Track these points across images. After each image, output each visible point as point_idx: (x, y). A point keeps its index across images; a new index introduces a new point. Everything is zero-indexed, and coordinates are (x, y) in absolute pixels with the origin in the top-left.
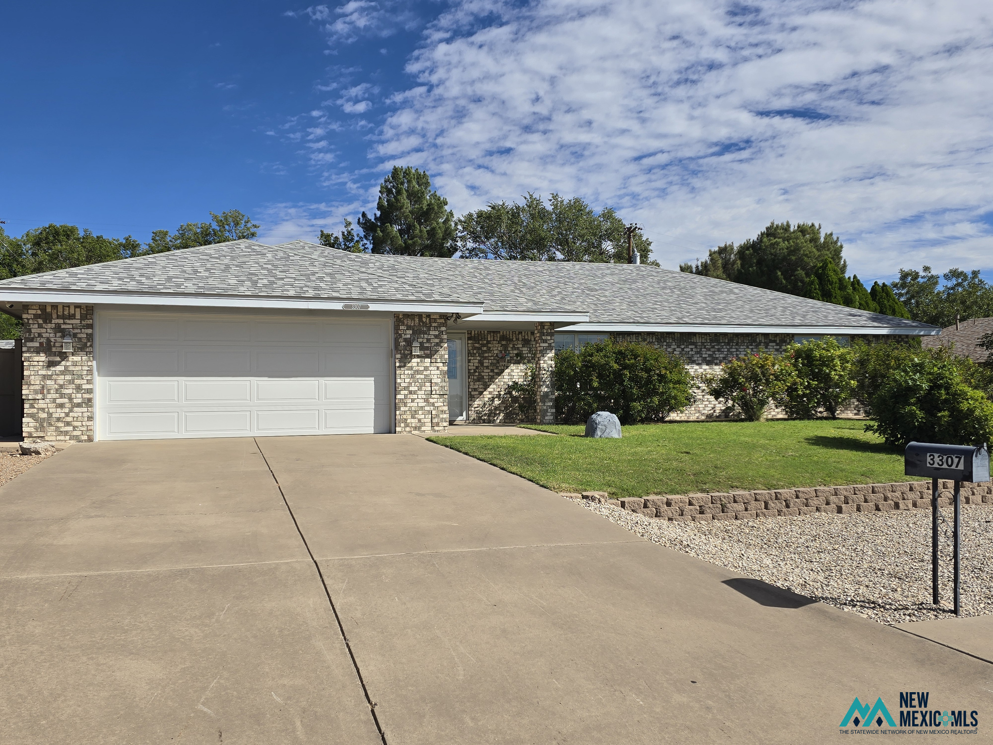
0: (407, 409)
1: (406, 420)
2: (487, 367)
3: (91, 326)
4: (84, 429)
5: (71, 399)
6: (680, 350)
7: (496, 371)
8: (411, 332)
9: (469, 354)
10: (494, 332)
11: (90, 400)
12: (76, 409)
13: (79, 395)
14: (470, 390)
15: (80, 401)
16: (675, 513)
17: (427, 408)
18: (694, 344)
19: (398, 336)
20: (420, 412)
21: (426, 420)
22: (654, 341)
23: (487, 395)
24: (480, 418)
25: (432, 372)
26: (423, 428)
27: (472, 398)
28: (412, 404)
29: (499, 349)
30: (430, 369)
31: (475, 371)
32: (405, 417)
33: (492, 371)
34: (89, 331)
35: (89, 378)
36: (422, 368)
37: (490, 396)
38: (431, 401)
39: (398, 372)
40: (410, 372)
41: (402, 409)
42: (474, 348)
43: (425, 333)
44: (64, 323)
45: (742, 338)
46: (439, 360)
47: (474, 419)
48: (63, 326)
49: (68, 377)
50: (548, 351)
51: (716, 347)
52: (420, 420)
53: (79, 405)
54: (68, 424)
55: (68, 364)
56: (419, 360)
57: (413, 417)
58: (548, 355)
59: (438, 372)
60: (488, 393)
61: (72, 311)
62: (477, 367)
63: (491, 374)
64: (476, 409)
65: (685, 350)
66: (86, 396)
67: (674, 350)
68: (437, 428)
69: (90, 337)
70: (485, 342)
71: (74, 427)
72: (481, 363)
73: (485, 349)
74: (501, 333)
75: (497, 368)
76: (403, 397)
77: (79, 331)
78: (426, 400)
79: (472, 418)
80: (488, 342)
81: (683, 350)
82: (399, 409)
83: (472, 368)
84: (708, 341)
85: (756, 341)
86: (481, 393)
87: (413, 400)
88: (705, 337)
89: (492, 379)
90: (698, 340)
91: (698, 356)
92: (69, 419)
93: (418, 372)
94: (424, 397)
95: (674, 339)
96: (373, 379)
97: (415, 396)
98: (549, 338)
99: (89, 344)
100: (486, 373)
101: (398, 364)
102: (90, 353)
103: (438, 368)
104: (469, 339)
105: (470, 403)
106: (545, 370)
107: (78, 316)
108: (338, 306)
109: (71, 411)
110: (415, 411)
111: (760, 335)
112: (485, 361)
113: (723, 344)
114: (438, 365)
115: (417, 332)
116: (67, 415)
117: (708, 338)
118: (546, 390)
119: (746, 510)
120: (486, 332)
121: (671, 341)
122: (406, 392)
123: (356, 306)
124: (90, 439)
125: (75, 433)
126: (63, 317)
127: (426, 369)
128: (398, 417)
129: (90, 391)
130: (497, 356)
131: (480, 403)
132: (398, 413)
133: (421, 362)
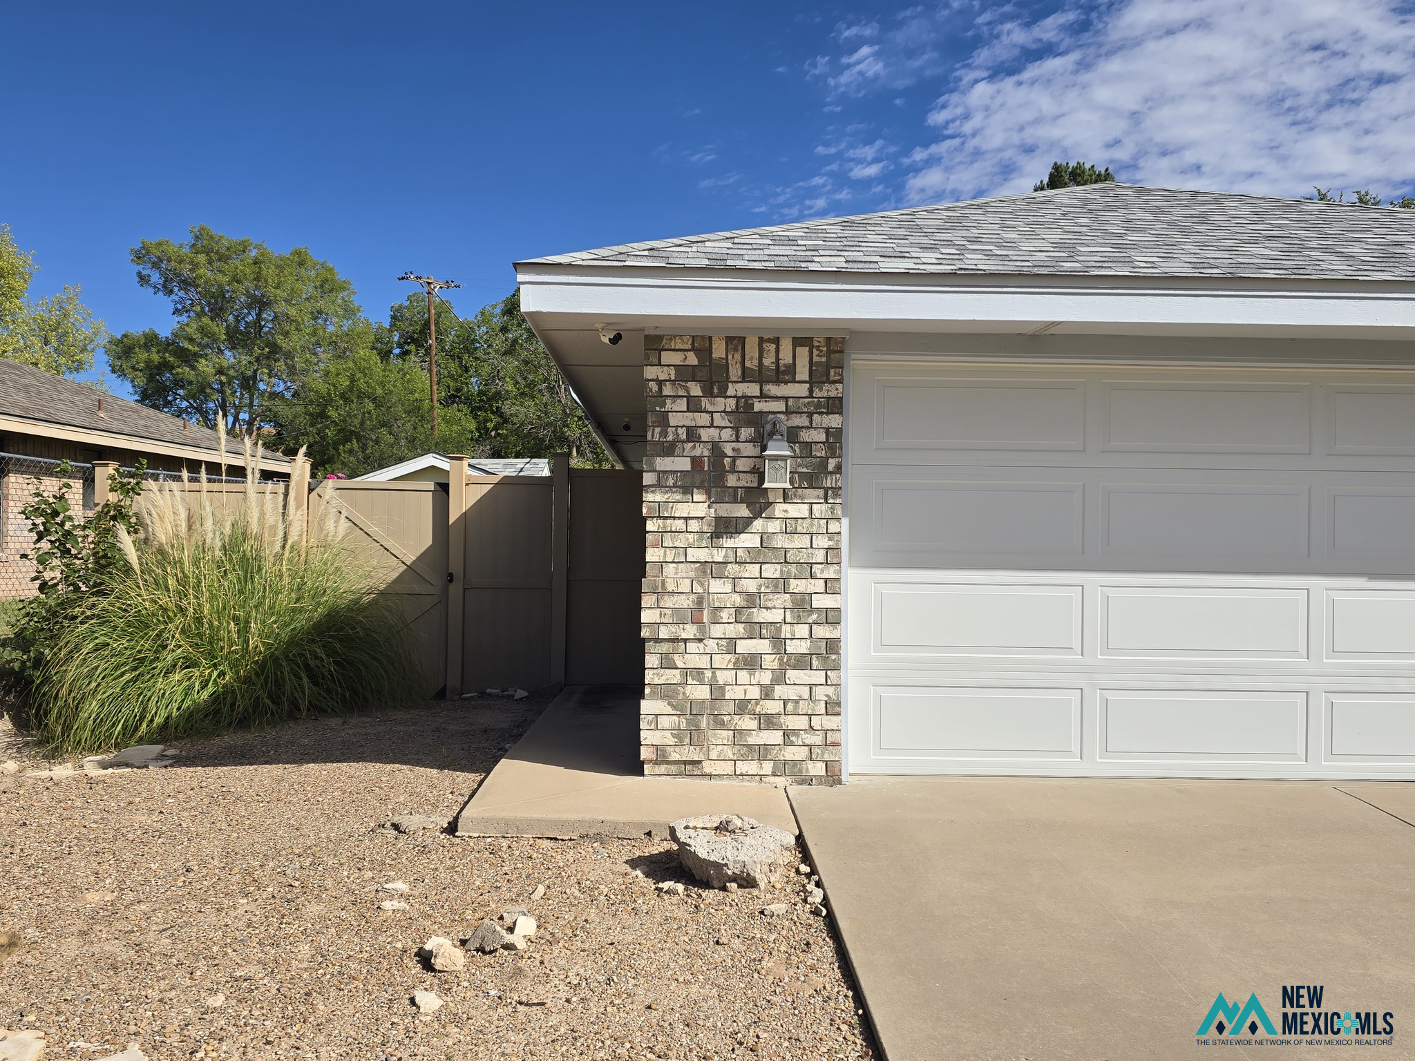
3: (835, 406)
4: (817, 739)
5: (778, 642)
11: (833, 646)
12: (792, 675)
13: (802, 630)
15: (802, 647)
34: (834, 421)
35: (830, 573)
44: (763, 396)
48: (758, 406)
49: (771, 571)
53: (802, 662)
54: (768, 722)
55: (773, 526)
61: (786, 357)
66: (822, 632)
69: (835, 438)
71: (787, 734)
77: (802, 421)
92: (773, 707)
99: (832, 464)
102: (836, 490)
107: (803, 373)
109: (779, 679)
116: (767, 692)
124: (833, 777)
125: (791, 753)
126: (759, 376)
129: (832, 617)
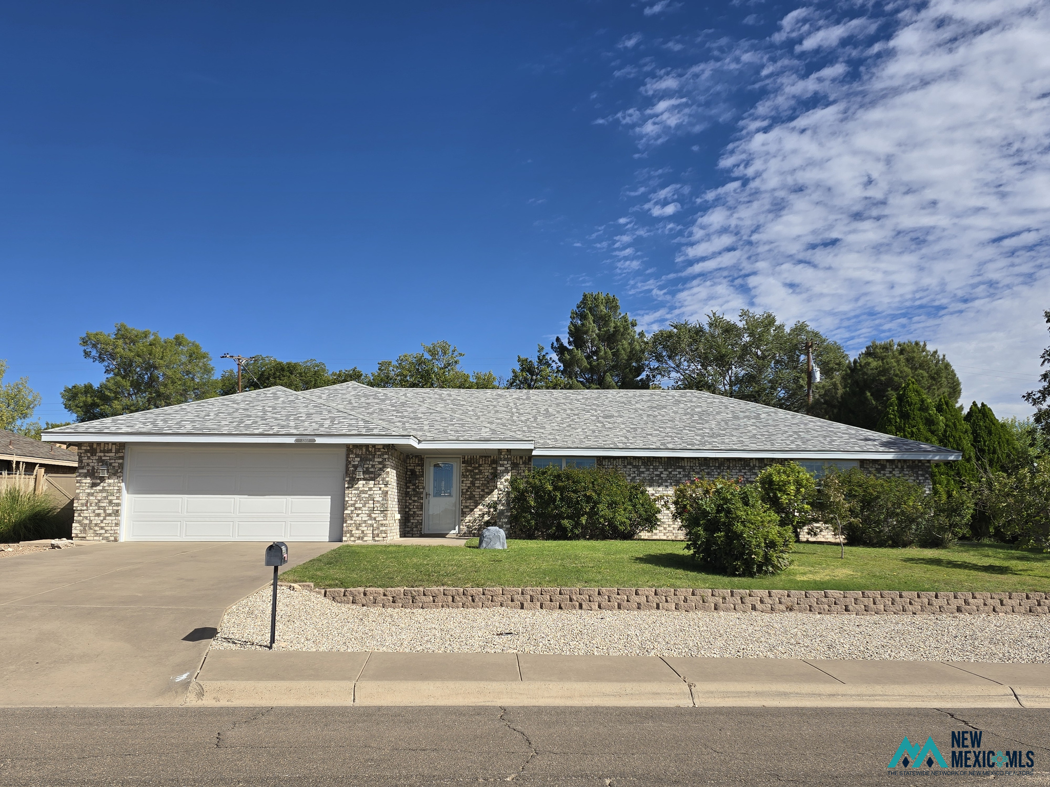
0: (352, 522)
1: (351, 531)
2: (478, 487)
3: (122, 458)
4: (113, 532)
5: (105, 510)
6: (668, 473)
7: (486, 490)
8: (359, 459)
9: (464, 476)
10: (485, 457)
11: (117, 511)
12: (107, 518)
13: (110, 508)
14: (462, 507)
15: (111, 512)
16: (368, 601)
17: (370, 522)
18: (683, 468)
19: (348, 463)
20: (364, 525)
21: (368, 532)
22: (640, 464)
23: (477, 512)
24: (470, 532)
25: (375, 492)
26: (365, 539)
27: (464, 514)
28: (357, 518)
29: (490, 471)
30: (373, 489)
31: (467, 491)
32: (350, 528)
33: (483, 490)
34: (121, 461)
35: (118, 495)
36: (367, 489)
37: (480, 513)
38: (373, 515)
39: (346, 492)
40: (356, 492)
41: (348, 522)
42: (467, 471)
43: (370, 460)
44: (104, 456)
45: (734, 463)
46: (381, 482)
47: (465, 533)
48: (103, 458)
49: (104, 495)
50: (504, 474)
51: (706, 471)
52: (363, 532)
53: (110, 515)
54: (102, 528)
55: (105, 485)
56: (364, 482)
57: (357, 529)
58: (505, 478)
59: (380, 492)
60: (478, 510)
61: (110, 447)
62: (469, 487)
63: (481, 493)
64: (467, 524)
65: (673, 473)
66: (115, 508)
67: (661, 473)
68: (377, 539)
69: (121, 466)
70: (477, 465)
71: (106, 531)
72: (473, 483)
73: (477, 471)
74: (492, 458)
75: (487, 488)
76: (350, 512)
77: (113, 461)
78: (369, 515)
79: (463, 532)
80: (480, 465)
81: (670, 473)
82: (346, 523)
83: (465, 488)
84: (697, 465)
85: (750, 466)
86: (472, 510)
87: (358, 515)
88: (694, 461)
89: (482, 497)
90: (685, 463)
91: (687, 478)
92: (103, 525)
93: (364, 492)
94: (367, 512)
95: (660, 463)
96: (330, 497)
97: (360, 512)
98: (506, 462)
99: (119, 470)
100: (477, 493)
101: (346, 486)
102: (120, 477)
103: (380, 488)
104: (463, 463)
105: (462, 518)
106: (501, 490)
107: (114, 451)
108: (291, 440)
109: (105, 519)
110: (360, 524)
111: (754, 460)
112: (476, 482)
113: (713, 468)
114: (380, 486)
115: (363, 460)
116: (102, 522)
117: (697, 462)
118: (502, 508)
119: (434, 601)
120: (478, 457)
121: (657, 465)
122: (353, 508)
123: (305, 440)
124: (116, 540)
125: (106, 535)
126: (104, 451)
127: (370, 489)
128: (345, 529)
129: (118, 505)
130: (487, 477)
131: (471, 518)
132: (345, 525)
133: (366, 483)
